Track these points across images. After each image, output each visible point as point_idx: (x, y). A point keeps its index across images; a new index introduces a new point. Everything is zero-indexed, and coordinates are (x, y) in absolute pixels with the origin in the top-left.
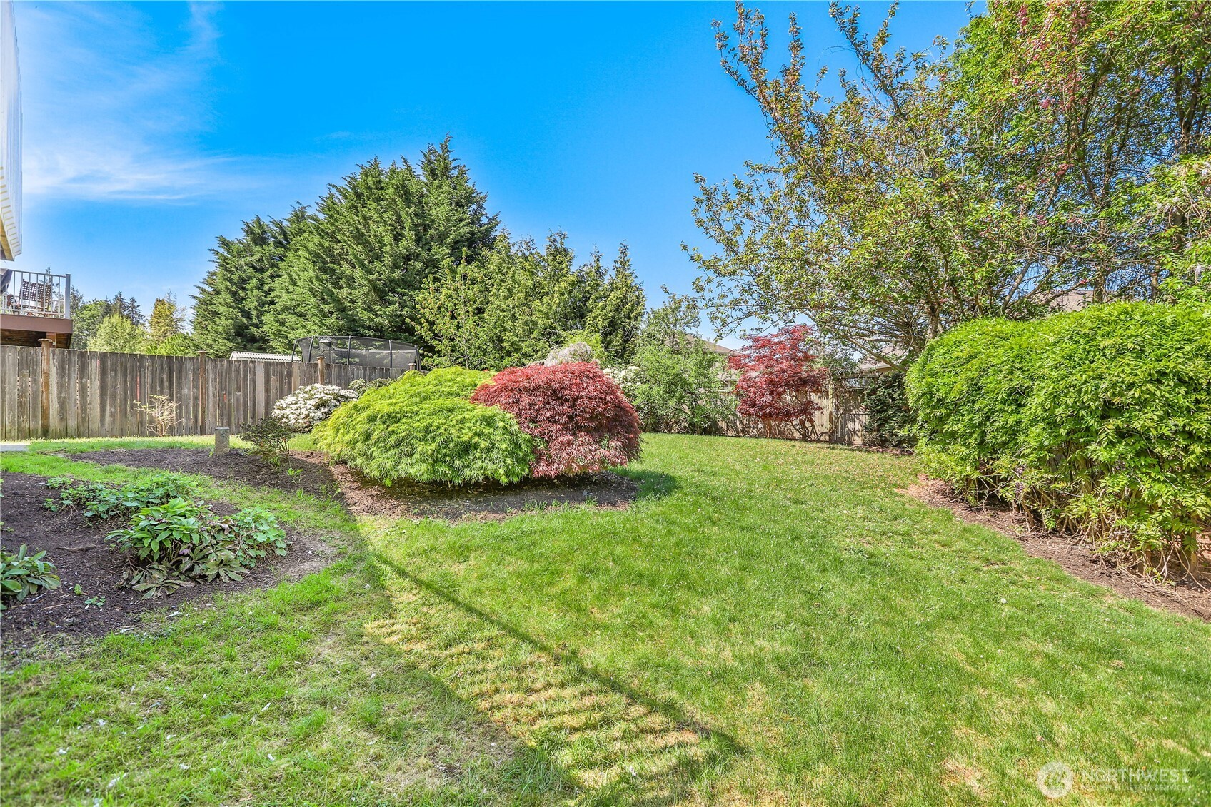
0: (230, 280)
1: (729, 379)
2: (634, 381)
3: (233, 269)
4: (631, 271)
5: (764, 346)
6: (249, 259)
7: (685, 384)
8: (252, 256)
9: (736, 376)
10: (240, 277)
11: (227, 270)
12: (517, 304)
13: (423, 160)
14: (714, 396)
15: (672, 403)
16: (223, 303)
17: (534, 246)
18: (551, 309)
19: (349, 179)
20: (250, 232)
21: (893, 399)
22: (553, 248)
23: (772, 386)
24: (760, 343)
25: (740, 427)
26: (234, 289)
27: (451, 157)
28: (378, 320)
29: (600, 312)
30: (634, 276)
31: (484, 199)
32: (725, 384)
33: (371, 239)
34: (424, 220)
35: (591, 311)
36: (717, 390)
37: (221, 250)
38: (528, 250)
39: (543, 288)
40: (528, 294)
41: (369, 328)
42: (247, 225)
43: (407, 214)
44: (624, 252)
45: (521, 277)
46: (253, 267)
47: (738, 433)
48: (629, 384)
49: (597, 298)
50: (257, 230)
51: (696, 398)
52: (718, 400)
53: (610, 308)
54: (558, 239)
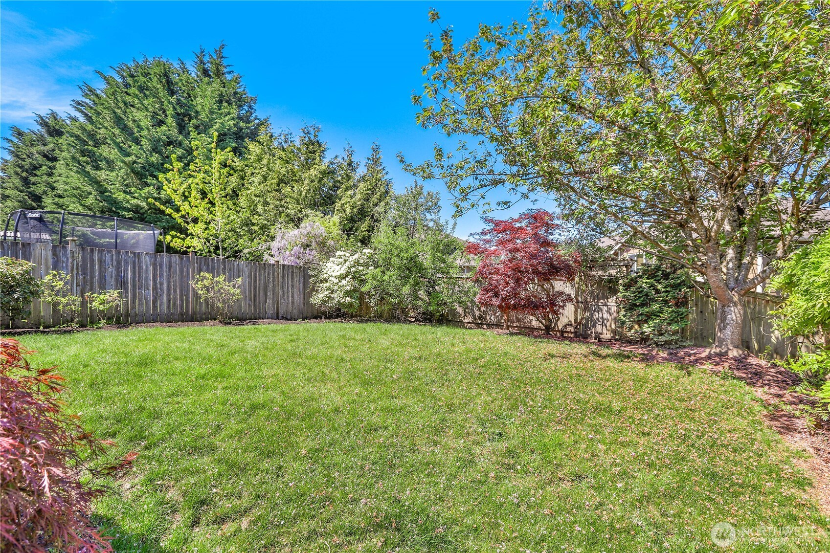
0: (22, 167)
1: (467, 264)
2: (367, 265)
3: (25, 156)
4: (382, 167)
5: (504, 230)
6: (42, 148)
7: (420, 268)
8: (44, 145)
9: (476, 262)
10: (31, 164)
11: (17, 156)
12: (270, 189)
13: (196, 60)
14: (453, 282)
15: (406, 290)
16: (13, 187)
17: (292, 139)
18: (301, 195)
19: (117, 69)
20: (44, 123)
21: (657, 291)
22: (307, 139)
23: (518, 274)
24: (500, 227)
25: (477, 313)
26: (24, 174)
27: (225, 62)
28: (134, 201)
29: (348, 201)
30: (384, 172)
31: (254, 100)
32: (462, 269)
33: (130, 124)
34: (186, 110)
35: (340, 199)
36: (455, 275)
37: (15, 140)
38: (286, 142)
39: (295, 176)
40: (281, 181)
41: (128, 210)
42: (41, 118)
43: (169, 102)
44: (376, 150)
45: (277, 165)
46: (45, 156)
47: (475, 319)
48: (361, 268)
49: (347, 188)
50: (50, 122)
51: (432, 284)
52: (457, 286)
53: (358, 196)
54: (312, 131)
